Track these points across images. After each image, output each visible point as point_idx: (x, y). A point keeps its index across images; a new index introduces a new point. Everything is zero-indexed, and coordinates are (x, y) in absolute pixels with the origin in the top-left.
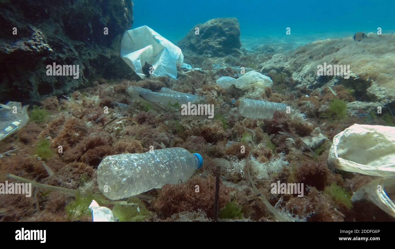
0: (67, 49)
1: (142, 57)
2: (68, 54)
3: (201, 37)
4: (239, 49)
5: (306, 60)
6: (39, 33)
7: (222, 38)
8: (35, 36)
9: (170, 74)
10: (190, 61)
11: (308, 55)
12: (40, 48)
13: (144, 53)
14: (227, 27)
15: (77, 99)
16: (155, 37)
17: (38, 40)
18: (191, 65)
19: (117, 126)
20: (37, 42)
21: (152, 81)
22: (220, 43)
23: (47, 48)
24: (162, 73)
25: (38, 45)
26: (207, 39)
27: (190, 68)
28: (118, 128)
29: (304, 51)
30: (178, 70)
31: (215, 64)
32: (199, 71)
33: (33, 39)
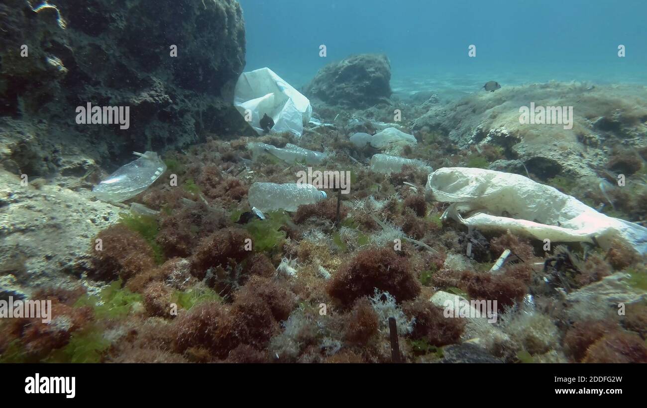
0: (180, 100)
1: (260, 107)
2: (181, 106)
3: (334, 80)
4: (388, 98)
5: (467, 114)
6: (160, 83)
7: (364, 82)
8: (156, 87)
9: (294, 131)
10: (318, 115)
11: (471, 107)
12: (161, 99)
13: (263, 101)
14: (371, 67)
15: (196, 154)
16: (278, 83)
17: (159, 91)
18: (319, 120)
19: (249, 175)
20: (158, 93)
21: (274, 137)
22: (361, 90)
23: (168, 99)
24: (284, 129)
25: (159, 96)
26: (344, 84)
27: (318, 124)
28: (250, 177)
29: (466, 103)
30: (304, 126)
31: (352, 119)
32: (330, 127)
33: (154, 90)
